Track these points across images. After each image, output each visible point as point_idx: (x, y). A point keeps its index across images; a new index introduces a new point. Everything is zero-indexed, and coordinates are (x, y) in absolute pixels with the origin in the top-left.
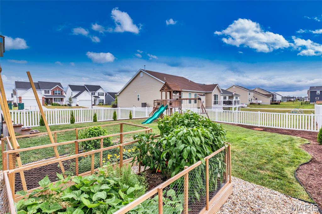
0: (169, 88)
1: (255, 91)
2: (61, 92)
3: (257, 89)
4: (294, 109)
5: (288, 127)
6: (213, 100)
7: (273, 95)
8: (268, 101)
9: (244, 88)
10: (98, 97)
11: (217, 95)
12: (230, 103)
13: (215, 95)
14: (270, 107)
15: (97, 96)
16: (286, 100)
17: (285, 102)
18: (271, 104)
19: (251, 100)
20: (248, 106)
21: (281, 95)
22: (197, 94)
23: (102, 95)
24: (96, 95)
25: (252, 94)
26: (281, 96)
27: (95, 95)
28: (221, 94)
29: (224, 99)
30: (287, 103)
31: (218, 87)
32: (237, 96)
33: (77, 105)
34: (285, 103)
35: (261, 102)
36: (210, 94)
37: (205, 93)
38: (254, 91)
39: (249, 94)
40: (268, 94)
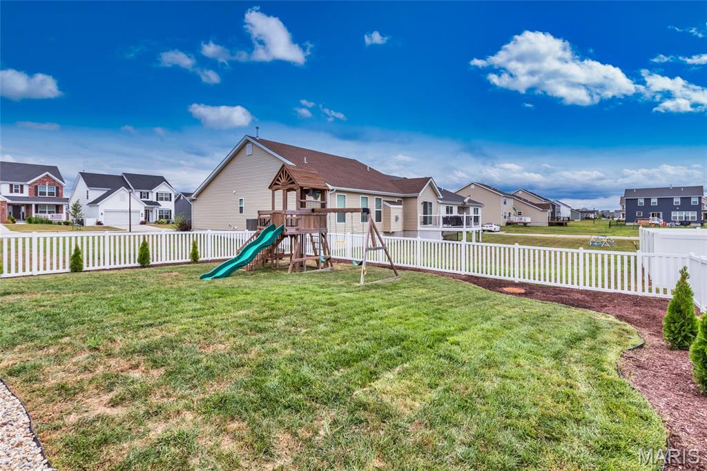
0: (291, 179)
1: (518, 197)
2: (57, 188)
3: (520, 192)
4: (596, 237)
5: (585, 285)
6: (420, 214)
7: (554, 206)
8: (543, 218)
9: (494, 189)
10: (156, 204)
11: (431, 203)
12: (457, 221)
13: (425, 204)
14: (546, 231)
15: (155, 200)
16: (580, 216)
17: (578, 222)
18: (551, 224)
19: (507, 215)
20: (502, 229)
21: (569, 207)
22: (383, 199)
23: (166, 199)
24: (153, 198)
25: (510, 202)
26: (570, 209)
27: (150, 200)
28: (440, 202)
29: (447, 213)
30: (581, 224)
31: (431, 185)
32: (477, 205)
33: (99, 223)
34: (576, 222)
35: (528, 220)
36: (415, 200)
37: (404, 198)
38: (515, 196)
39: (505, 203)
40: (544, 203)
